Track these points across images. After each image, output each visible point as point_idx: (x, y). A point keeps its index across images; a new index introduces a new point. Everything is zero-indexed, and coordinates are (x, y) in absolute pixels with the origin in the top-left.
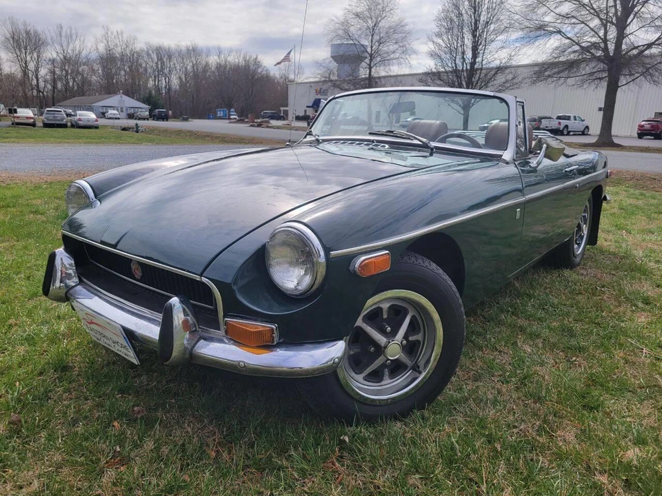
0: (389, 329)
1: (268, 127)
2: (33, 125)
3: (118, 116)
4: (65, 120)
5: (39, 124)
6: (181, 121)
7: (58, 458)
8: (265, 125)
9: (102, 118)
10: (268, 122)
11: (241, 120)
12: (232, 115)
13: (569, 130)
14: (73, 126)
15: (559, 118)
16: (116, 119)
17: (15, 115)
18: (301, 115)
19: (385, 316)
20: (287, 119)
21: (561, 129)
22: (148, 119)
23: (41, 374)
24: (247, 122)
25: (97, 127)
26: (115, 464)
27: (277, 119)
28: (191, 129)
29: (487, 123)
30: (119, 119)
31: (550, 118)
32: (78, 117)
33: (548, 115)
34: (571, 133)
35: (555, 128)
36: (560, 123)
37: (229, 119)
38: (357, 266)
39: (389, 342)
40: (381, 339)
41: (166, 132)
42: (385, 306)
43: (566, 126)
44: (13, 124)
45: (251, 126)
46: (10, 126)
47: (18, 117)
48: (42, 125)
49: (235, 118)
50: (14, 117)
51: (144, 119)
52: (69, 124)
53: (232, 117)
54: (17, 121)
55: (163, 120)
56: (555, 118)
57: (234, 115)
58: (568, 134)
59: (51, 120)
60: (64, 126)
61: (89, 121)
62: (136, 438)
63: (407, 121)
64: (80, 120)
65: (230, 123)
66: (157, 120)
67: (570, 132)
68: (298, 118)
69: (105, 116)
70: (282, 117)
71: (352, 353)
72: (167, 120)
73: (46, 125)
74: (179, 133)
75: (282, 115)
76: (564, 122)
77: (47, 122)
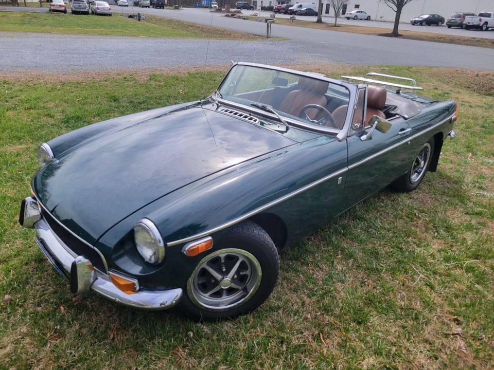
0: (224, 270)
1: (239, 17)
2: (65, 12)
3: (127, 4)
4: (87, 9)
5: (69, 11)
6: (174, 9)
7: (24, 329)
8: (238, 15)
9: (115, 4)
10: (240, 12)
11: (219, 10)
12: (213, 4)
13: (488, 26)
14: (93, 13)
15: (481, 15)
16: (125, 6)
17: (51, 3)
18: (267, 6)
19: (223, 261)
20: (256, 9)
21: (481, 25)
22: (149, 7)
23: (27, 264)
24: (224, 12)
25: (110, 15)
26: (55, 337)
27: (248, 9)
28: (179, 19)
29: (418, 17)
30: (127, 6)
31: (473, 15)
32: (97, 6)
33: (472, 12)
34: (490, 29)
35: (475, 24)
36: (480, 20)
37: (211, 7)
38: (187, 249)
39: (224, 278)
40: (218, 276)
41: (160, 20)
42: (223, 256)
43: (486, 23)
44: (50, 11)
45: (226, 16)
46: (48, 13)
47: (54, 5)
48: (71, 12)
49: (215, 7)
50: (51, 5)
51: (146, 7)
52: (90, 11)
53: (213, 5)
54: (53, 8)
55: (161, 8)
56: (478, 15)
57: (215, 4)
58: (487, 29)
59: (78, 8)
60: (86, 13)
61: (104, 9)
62: (70, 319)
63: (351, 14)
64: (98, 8)
65: (211, 12)
66: (156, 8)
67: (488, 28)
68: (263, 9)
69: (117, 4)
70: (252, 7)
71: (200, 282)
72: (163, 8)
73: (74, 12)
74: (170, 22)
75: (252, 5)
76: (484, 19)
77: (74, 10)
